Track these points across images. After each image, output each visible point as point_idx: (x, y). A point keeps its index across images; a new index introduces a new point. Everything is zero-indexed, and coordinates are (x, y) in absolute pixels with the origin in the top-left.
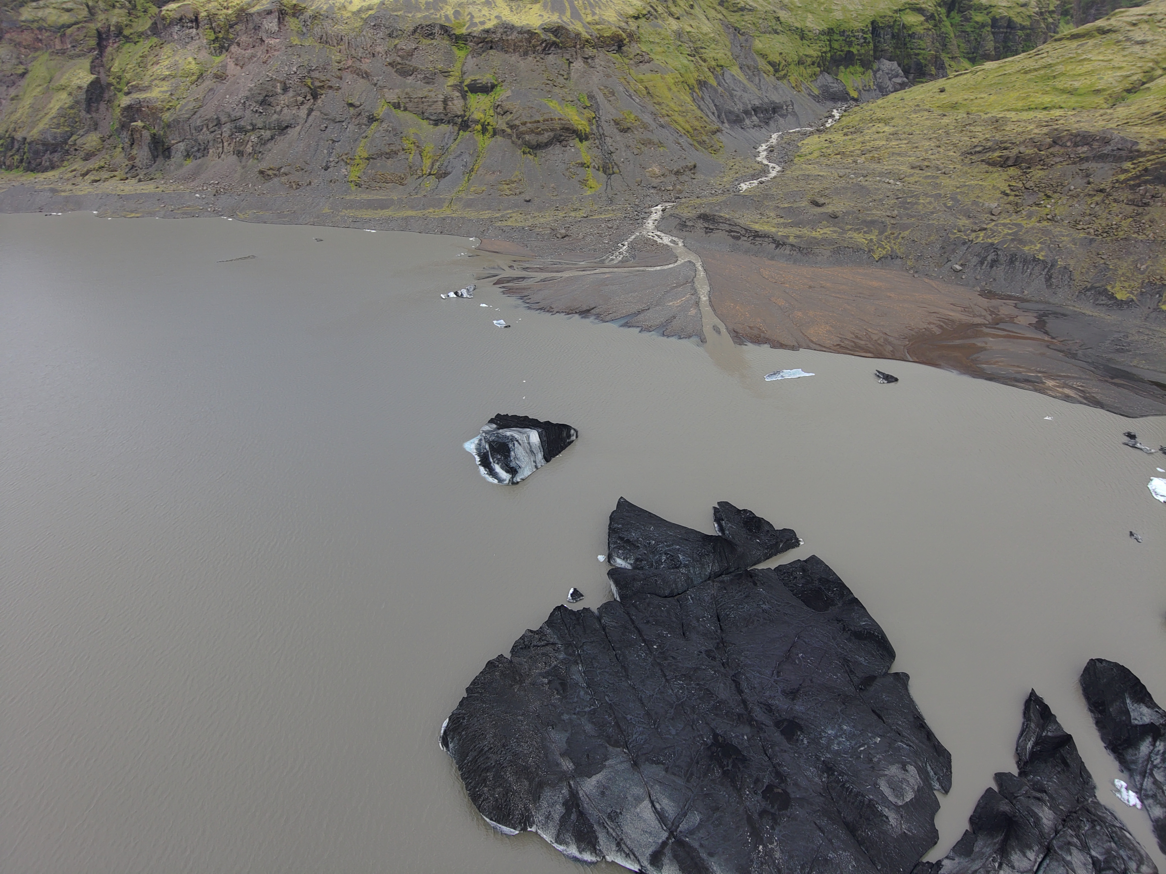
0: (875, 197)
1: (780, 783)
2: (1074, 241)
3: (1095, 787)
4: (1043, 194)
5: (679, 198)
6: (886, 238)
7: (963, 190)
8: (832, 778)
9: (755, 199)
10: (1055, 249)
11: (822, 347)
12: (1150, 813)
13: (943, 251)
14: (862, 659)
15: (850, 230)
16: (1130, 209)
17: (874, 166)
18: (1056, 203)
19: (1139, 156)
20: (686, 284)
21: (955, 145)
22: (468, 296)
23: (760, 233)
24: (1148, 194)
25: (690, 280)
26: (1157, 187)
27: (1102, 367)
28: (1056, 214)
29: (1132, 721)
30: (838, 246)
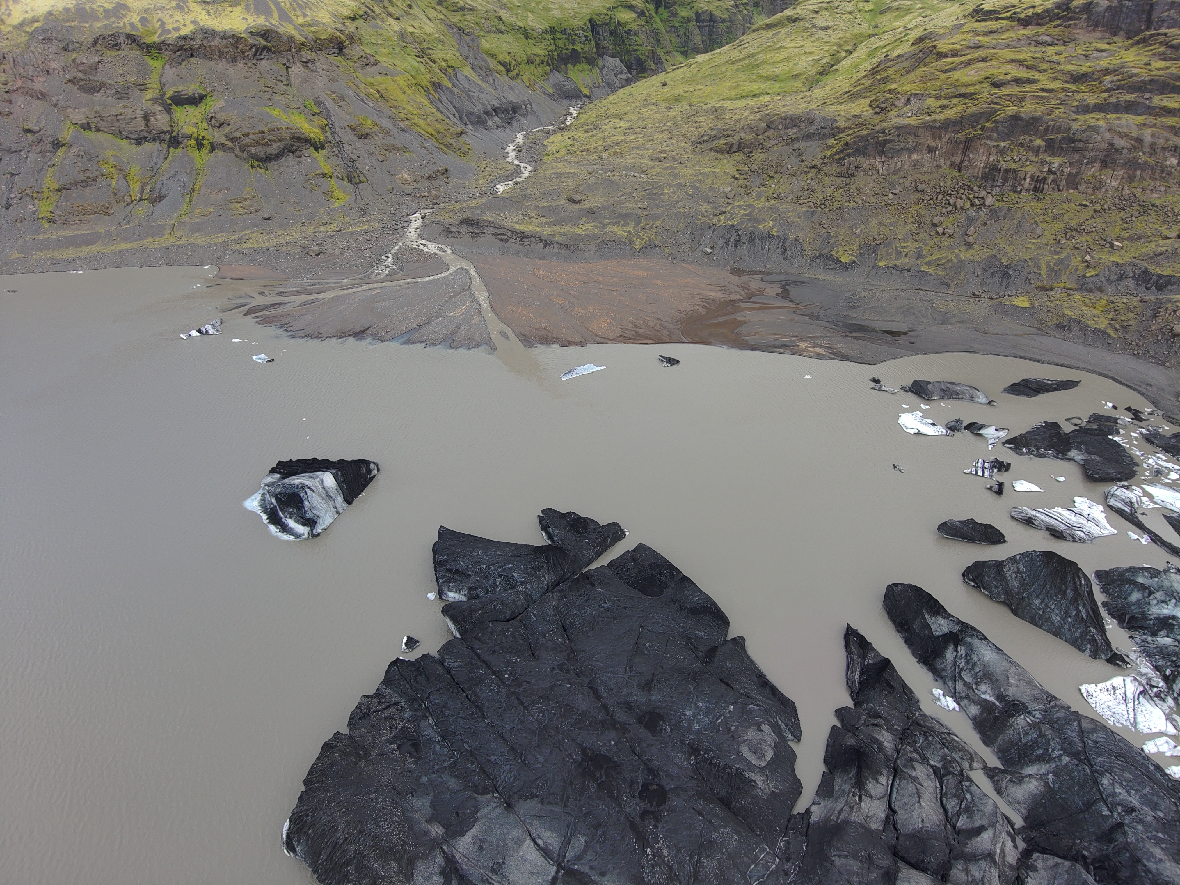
0: (624, 191)
1: (653, 779)
2: (798, 215)
3: (918, 701)
4: (767, 175)
5: (437, 203)
6: (642, 229)
7: (701, 177)
8: (699, 758)
9: (514, 200)
10: (785, 224)
11: (607, 340)
12: (968, 713)
13: (693, 236)
14: (702, 633)
15: (609, 224)
16: (839, 180)
17: (618, 160)
18: (778, 182)
19: (839, 133)
20: (463, 291)
21: (685, 136)
23: (527, 234)
24: (852, 166)
25: (466, 288)
26: (859, 159)
27: (841, 324)
28: (780, 193)
29: (933, 632)
30: (601, 240)
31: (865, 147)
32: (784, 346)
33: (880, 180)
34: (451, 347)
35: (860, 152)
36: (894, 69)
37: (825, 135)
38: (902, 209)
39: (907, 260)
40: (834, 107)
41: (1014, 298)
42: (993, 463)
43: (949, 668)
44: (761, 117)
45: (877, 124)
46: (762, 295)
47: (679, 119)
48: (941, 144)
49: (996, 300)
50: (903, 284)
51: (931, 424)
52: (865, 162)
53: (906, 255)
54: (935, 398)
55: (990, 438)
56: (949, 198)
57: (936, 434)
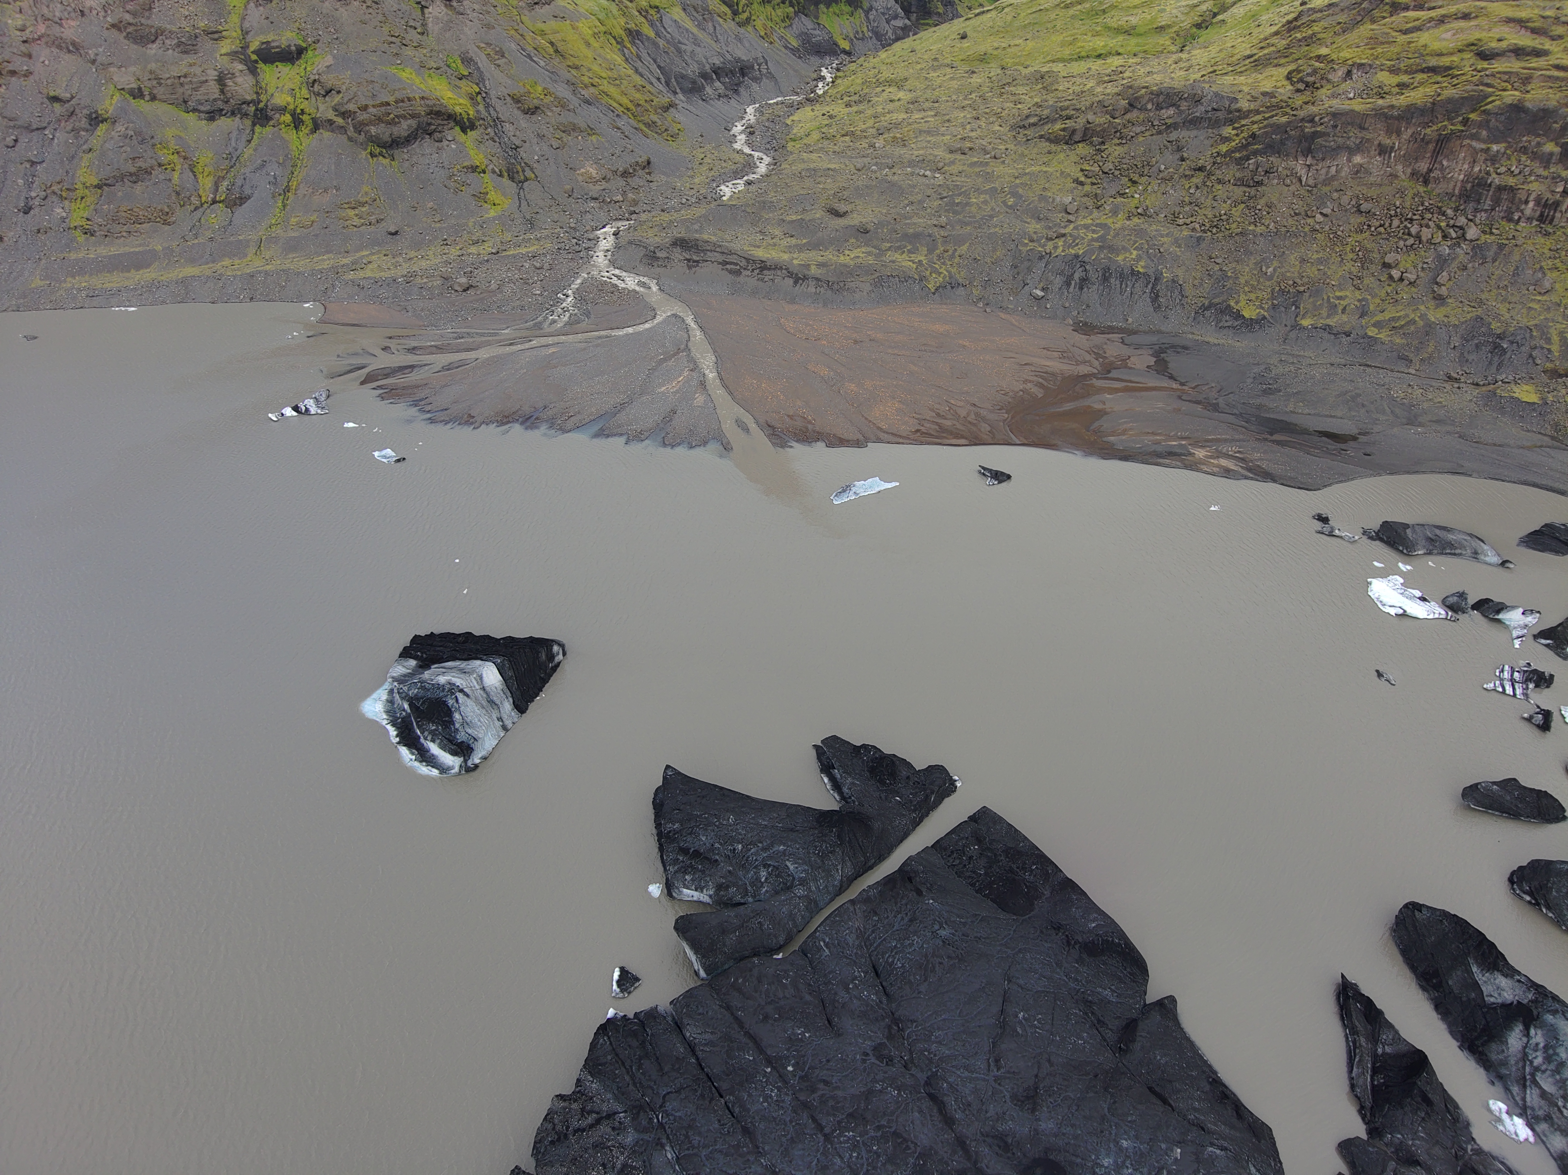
0: (911, 198)
2: (1177, 242)
3: (1468, 1125)
4: (1127, 179)
5: (635, 212)
6: (939, 256)
7: (1025, 179)
9: (748, 210)
10: (1155, 256)
11: (897, 438)
12: (1549, 1146)
13: (1016, 271)
14: (1107, 992)
15: (889, 249)
16: (1239, 191)
17: (899, 151)
18: (1145, 190)
19: (1240, 118)
20: (678, 353)
21: (998, 115)
22: (319, 411)
23: (768, 264)
24: (1260, 169)
25: (683, 347)
26: (1271, 159)
27: (1254, 419)
28: (1147, 207)
29: (1486, 999)
30: (879, 274)
31: (1282, 142)
32: (1171, 454)
33: (1303, 192)
34: (665, 445)
35: (1273, 149)
36: (1323, 23)
37: (1217, 121)
38: (1336, 239)
39: (1345, 318)
40: (1229, 79)
41: (1512, 385)
42: (1525, 672)
43: (1513, 1062)
44: (1116, 90)
45: (1301, 107)
46: (1126, 367)
47: (988, 89)
48: (1400, 143)
49: (1484, 389)
50: (1341, 356)
51: (1419, 598)
52: (1281, 165)
53: (1344, 310)
54: (1420, 553)
55: (1515, 628)
56: (1409, 226)
57: (1431, 617)
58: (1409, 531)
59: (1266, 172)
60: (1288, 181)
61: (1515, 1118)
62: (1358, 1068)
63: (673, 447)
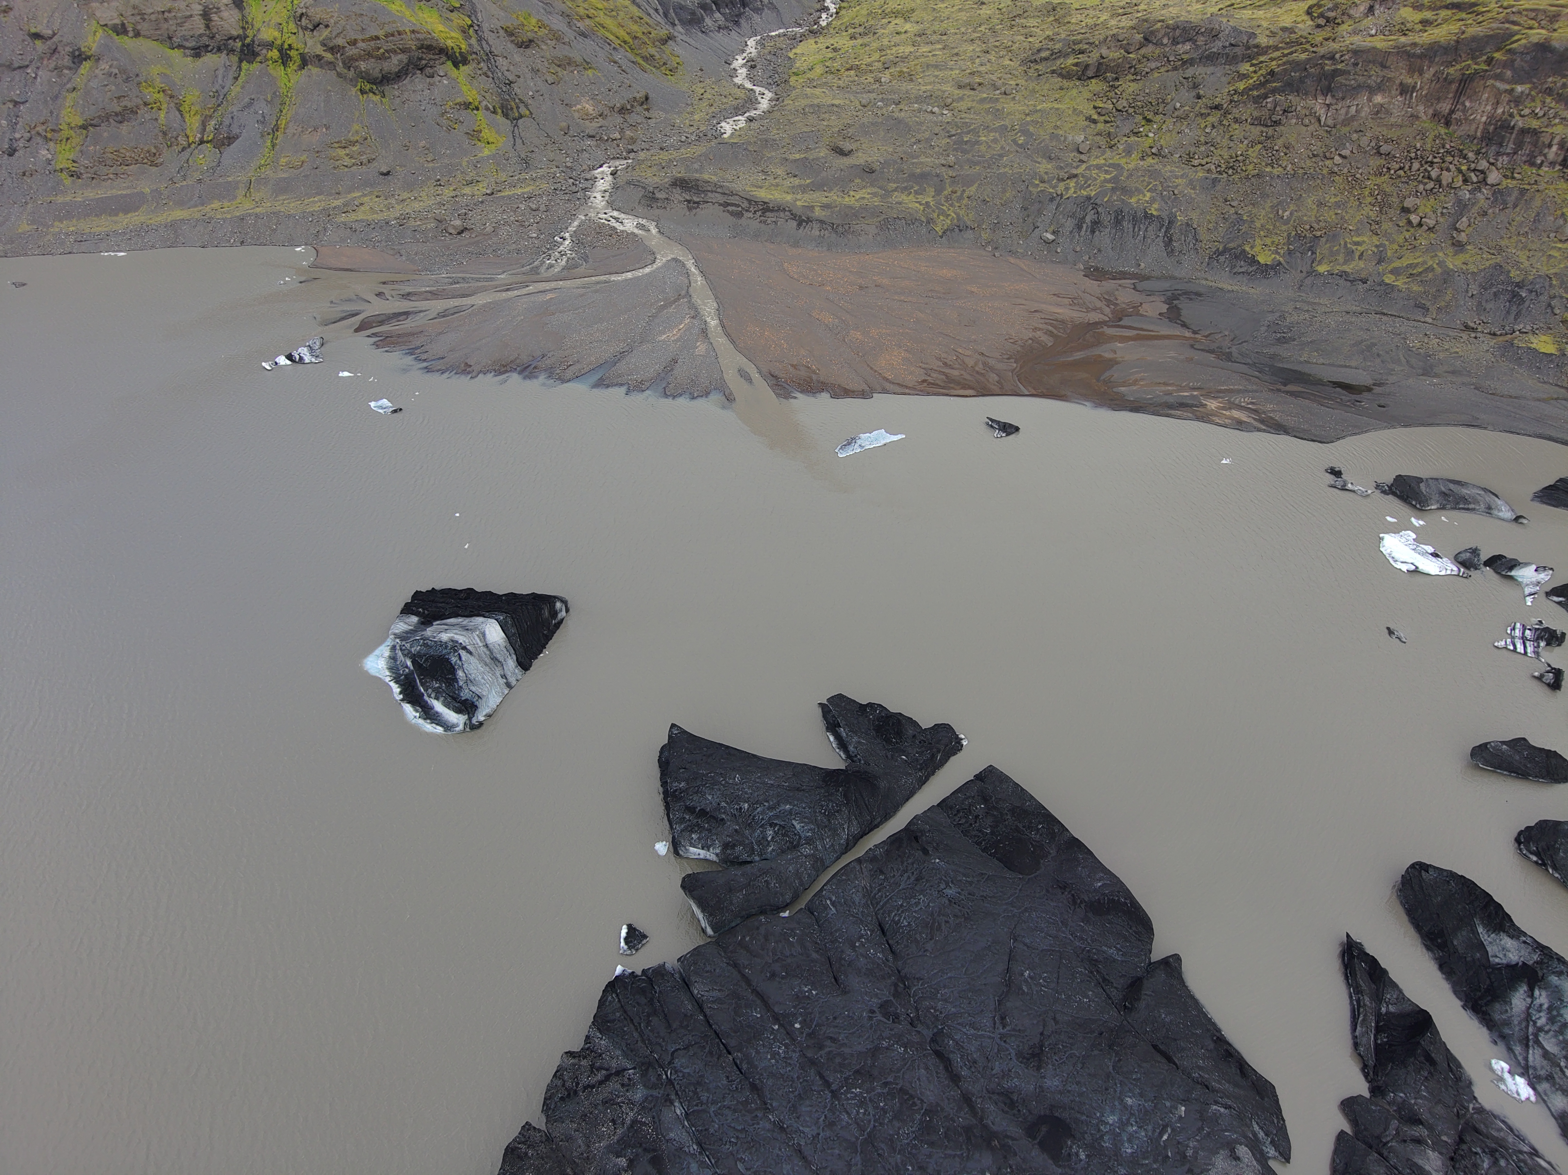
0: (919, 136)
2: (1191, 184)
3: (1470, 1083)
4: (1141, 118)
5: (633, 151)
6: (946, 197)
7: (1036, 117)
9: (750, 149)
10: (1169, 198)
11: (903, 389)
12: (1550, 1105)
13: (1026, 213)
14: (1113, 951)
15: (895, 190)
16: (1256, 131)
17: (906, 86)
18: (1160, 129)
19: (1258, 54)
20: (679, 299)
21: (1008, 49)
22: (313, 360)
23: (771, 205)
24: (1278, 108)
25: (683, 293)
26: (1290, 97)
27: (1267, 369)
28: (1161, 146)
29: (1491, 959)
30: (884, 216)
31: (1301, 80)
32: (1182, 405)
33: (1321, 132)
34: (666, 395)
35: (1293, 87)
37: (1235, 57)
38: (1354, 181)
39: (1362, 264)
40: (1247, 13)
41: (1530, 336)
42: (1537, 629)
43: (1516, 1022)
44: (1131, 23)
45: (1321, 44)
46: (1138, 314)
47: (998, 22)
48: (1421, 82)
49: (1501, 338)
50: (1357, 303)
51: (1432, 554)
52: (1300, 103)
53: (1361, 257)
54: (1433, 507)
55: (1527, 585)
56: (1429, 169)
57: (1443, 573)
58: (1422, 486)
59: (1285, 111)
60: (1306, 121)
61: (1517, 1078)
62: (1361, 1027)
63: (674, 397)
